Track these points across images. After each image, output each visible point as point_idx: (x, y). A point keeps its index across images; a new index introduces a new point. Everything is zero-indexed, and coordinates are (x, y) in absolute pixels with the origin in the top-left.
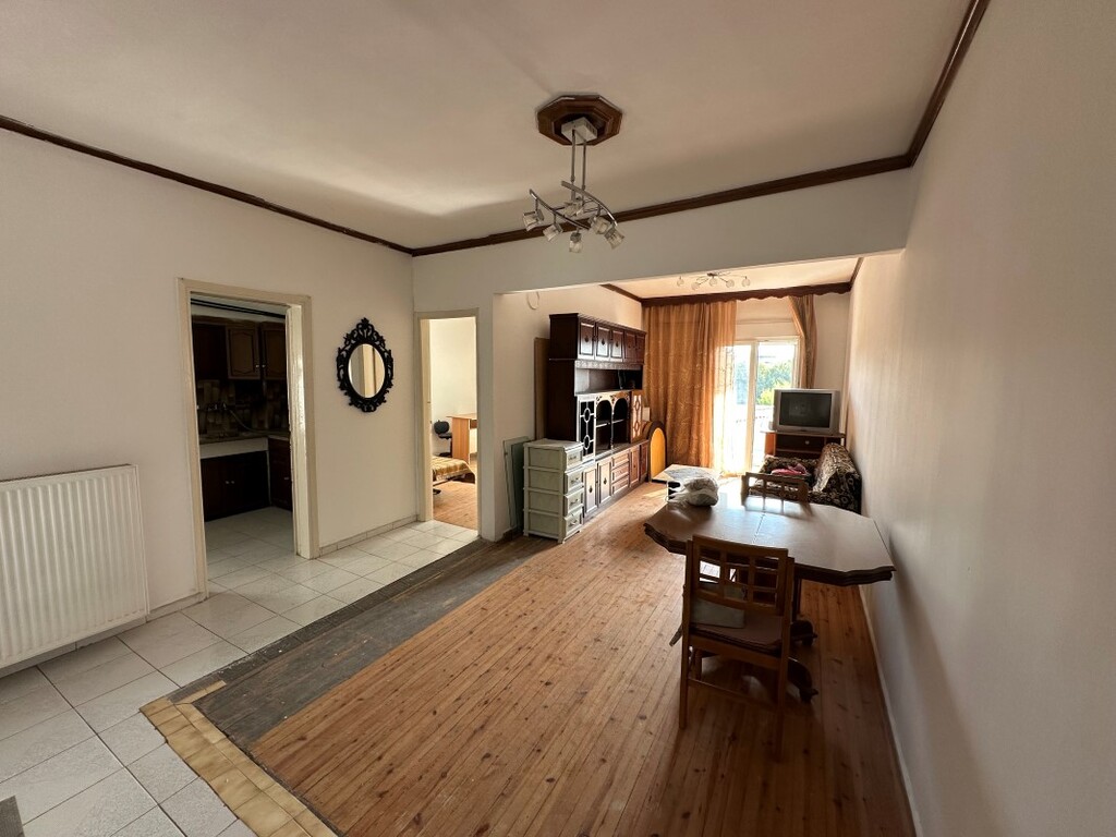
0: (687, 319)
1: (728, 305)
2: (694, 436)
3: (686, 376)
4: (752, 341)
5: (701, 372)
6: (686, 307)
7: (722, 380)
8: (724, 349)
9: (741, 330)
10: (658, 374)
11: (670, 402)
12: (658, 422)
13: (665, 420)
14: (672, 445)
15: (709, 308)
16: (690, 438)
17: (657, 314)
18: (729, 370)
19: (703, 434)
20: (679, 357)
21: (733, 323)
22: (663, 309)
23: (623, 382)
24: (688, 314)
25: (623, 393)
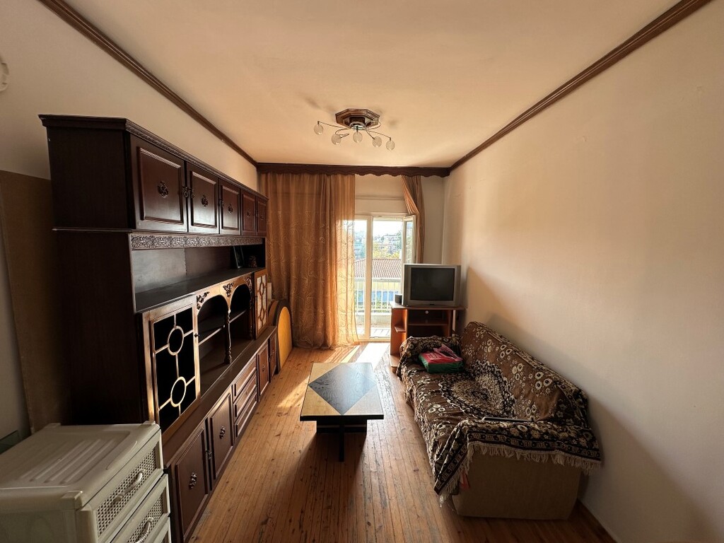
0: (307, 191)
1: (347, 179)
2: (320, 311)
3: (308, 249)
4: (368, 216)
5: (325, 245)
6: (307, 177)
7: (344, 252)
8: (345, 222)
9: (359, 204)
10: (278, 246)
11: (294, 277)
12: (281, 299)
13: (289, 295)
14: (297, 321)
15: (330, 180)
16: (316, 313)
17: (275, 182)
18: (350, 244)
19: (329, 308)
20: (300, 228)
21: (353, 197)
22: (281, 176)
23: (240, 259)
24: (309, 184)
25: (243, 278)
